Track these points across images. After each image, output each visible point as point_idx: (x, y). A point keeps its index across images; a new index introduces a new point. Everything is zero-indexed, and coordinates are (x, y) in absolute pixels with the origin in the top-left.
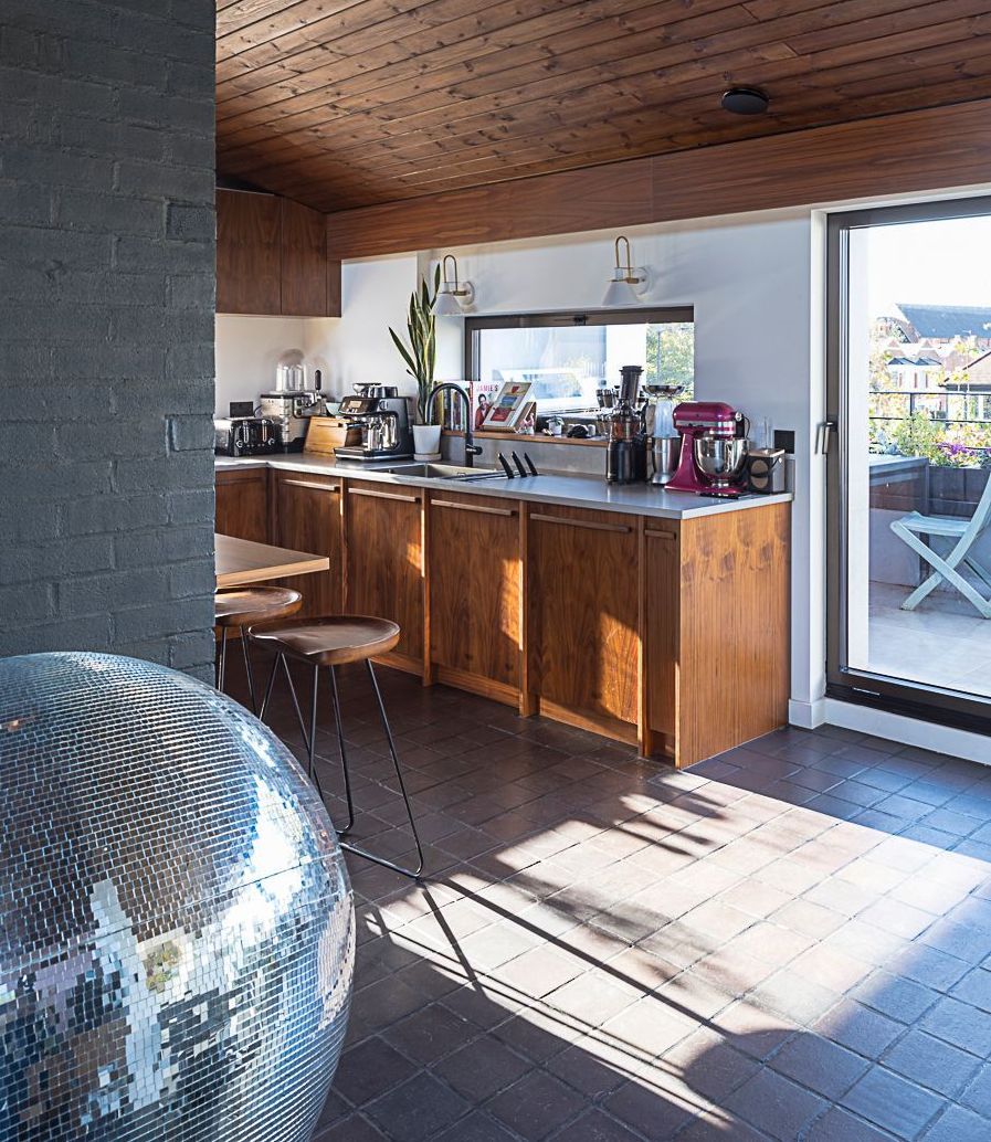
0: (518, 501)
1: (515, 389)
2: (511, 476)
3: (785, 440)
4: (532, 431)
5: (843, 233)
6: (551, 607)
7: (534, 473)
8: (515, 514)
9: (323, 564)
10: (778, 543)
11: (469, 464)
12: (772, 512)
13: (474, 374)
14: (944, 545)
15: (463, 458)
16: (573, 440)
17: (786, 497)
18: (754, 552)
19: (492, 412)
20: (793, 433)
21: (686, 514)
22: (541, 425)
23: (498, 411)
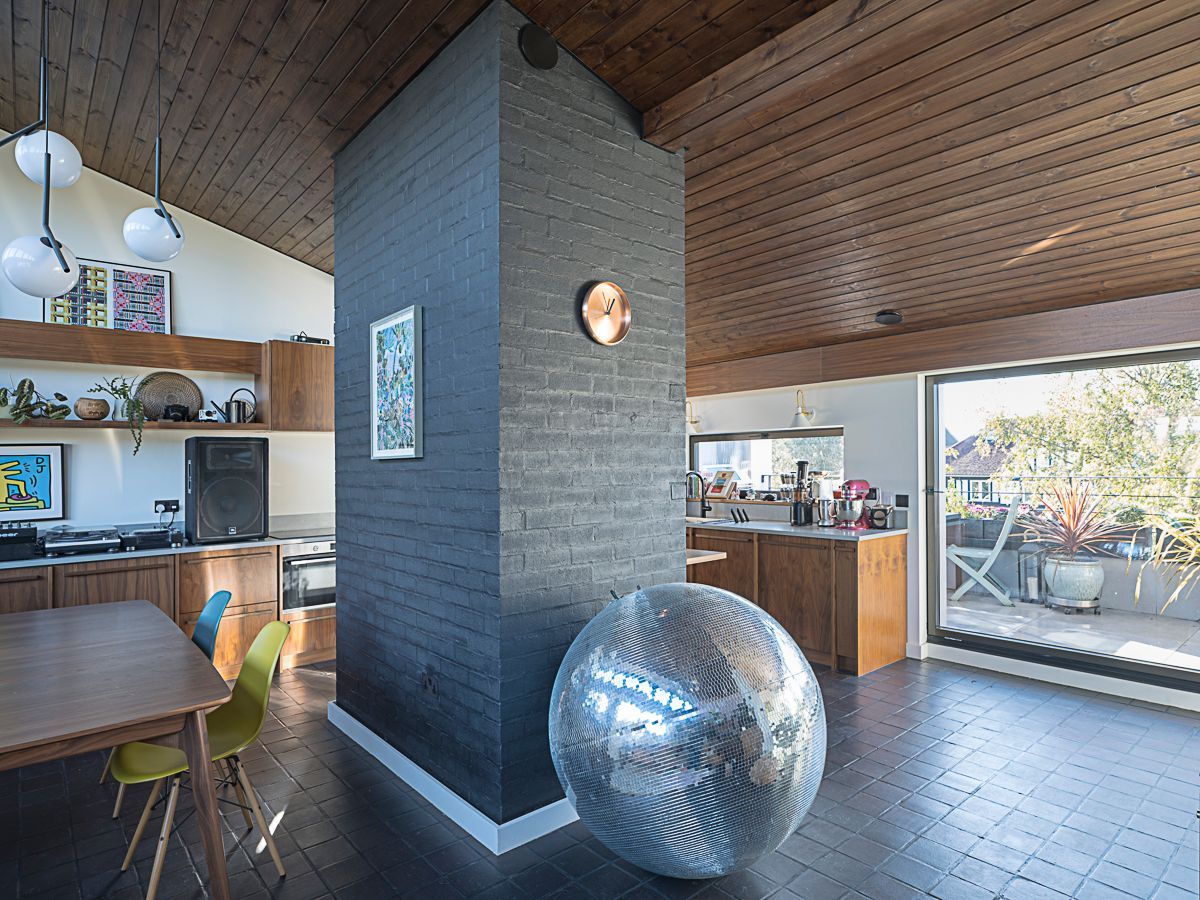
0: (752, 533)
1: (724, 475)
2: (737, 522)
3: (902, 501)
4: (738, 498)
5: (935, 386)
6: (773, 590)
7: (748, 520)
8: (751, 541)
9: (723, 555)
10: (901, 555)
11: (704, 516)
12: (899, 539)
13: (696, 467)
14: (977, 564)
15: (699, 513)
16: (766, 501)
17: (904, 532)
18: (891, 560)
19: (711, 488)
20: (907, 496)
21: (861, 538)
22: (743, 495)
23: (714, 487)
